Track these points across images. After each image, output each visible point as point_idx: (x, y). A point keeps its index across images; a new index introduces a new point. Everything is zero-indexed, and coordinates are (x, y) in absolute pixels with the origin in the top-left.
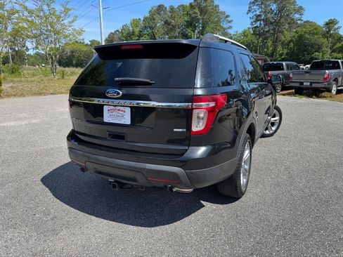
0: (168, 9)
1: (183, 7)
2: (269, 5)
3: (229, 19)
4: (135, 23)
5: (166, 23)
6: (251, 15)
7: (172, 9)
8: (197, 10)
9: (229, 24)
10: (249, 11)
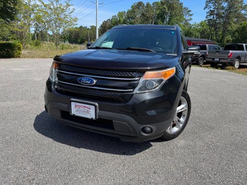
0: (145, 5)
1: (156, 3)
2: (222, 4)
3: (191, 13)
4: (120, 14)
5: (143, 15)
7: (148, 5)
8: (165, 6)
9: (190, 17)
10: (206, 7)
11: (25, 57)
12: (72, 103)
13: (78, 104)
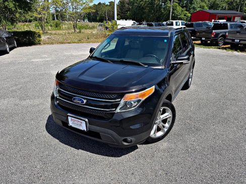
11: (44, 44)
12: (69, 117)
13: (73, 118)
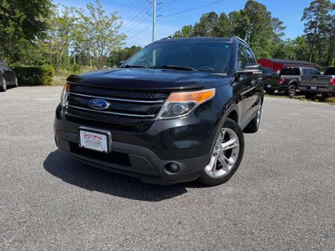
0: (219, 16)
1: (234, 14)
2: (327, 12)
3: (282, 25)
4: (186, 29)
5: (216, 29)
6: (306, 21)
7: (223, 16)
8: (246, 17)
9: (282, 31)
10: (304, 17)
11: (56, 85)
12: (81, 131)
13: (88, 133)
